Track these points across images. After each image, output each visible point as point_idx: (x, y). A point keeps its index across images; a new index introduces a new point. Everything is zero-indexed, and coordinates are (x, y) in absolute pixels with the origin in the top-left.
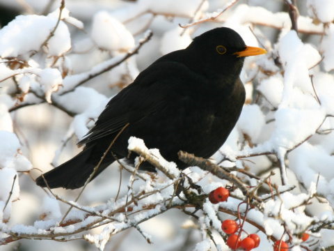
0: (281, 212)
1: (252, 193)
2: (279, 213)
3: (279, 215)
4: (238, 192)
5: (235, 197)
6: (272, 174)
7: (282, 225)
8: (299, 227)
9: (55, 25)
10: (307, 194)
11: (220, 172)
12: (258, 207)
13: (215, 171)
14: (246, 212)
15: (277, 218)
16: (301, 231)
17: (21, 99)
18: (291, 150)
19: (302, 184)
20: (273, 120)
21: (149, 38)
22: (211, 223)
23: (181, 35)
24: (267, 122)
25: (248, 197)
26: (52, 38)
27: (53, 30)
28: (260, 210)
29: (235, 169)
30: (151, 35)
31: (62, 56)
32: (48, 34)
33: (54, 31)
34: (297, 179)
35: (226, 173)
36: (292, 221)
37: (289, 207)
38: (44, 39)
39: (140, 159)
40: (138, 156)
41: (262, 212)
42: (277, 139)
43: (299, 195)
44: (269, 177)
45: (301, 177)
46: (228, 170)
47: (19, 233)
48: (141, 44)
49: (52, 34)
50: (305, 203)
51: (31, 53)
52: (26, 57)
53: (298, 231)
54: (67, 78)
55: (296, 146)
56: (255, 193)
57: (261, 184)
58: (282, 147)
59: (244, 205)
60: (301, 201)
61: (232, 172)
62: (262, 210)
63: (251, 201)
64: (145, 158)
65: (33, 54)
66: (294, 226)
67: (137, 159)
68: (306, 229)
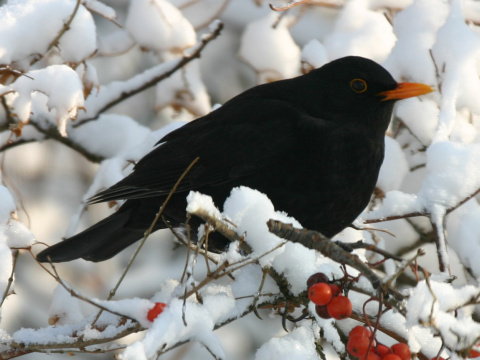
0: (434, 315)
1: (387, 284)
2: (430, 317)
3: (430, 320)
4: (365, 283)
5: (361, 291)
6: (421, 253)
7: (435, 336)
8: (462, 339)
9: (71, 12)
10: (477, 286)
11: (335, 251)
12: (398, 308)
13: (327, 249)
14: (378, 316)
15: (426, 324)
16: (467, 345)
17: (18, 132)
18: (453, 209)
19: (469, 270)
20: (423, 165)
21: (217, 33)
22: (322, 332)
23: (274, 26)
24: (412, 169)
25: (381, 290)
26: (67, 33)
27: (68, 19)
28: (400, 312)
29: (360, 245)
30: (221, 27)
31: (84, 62)
32: (60, 26)
33: (70, 22)
34: (461, 263)
35: (345, 253)
36: (451, 330)
37: (447, 308)
38: (54, 34)
39: (206, 228)
40: (204, 223)
41: (404, 315)
42: (431, 191)
43: (463, 289)
44: (415, 259)
45: (467, 259)
46: (349, 248)
47: (27, 343)
48: (205, 42)
49: (66, 27)
50: (473, 301)
51: (32, 58)
52: (25, 64)
53: (461, 347)
54: (90, 97)
55: (462, 203)
56: (393, 284)
57: (403, 269)
58: (439, 203)
59: (375, 304)
60: (467, 298)
61: (355, 252)
62: (403, 312)
63: (386, 297)
64: (214, 226)
65: (36, 60)
66: (455, 339)
67: (201, 228)
68: (474, 343)
